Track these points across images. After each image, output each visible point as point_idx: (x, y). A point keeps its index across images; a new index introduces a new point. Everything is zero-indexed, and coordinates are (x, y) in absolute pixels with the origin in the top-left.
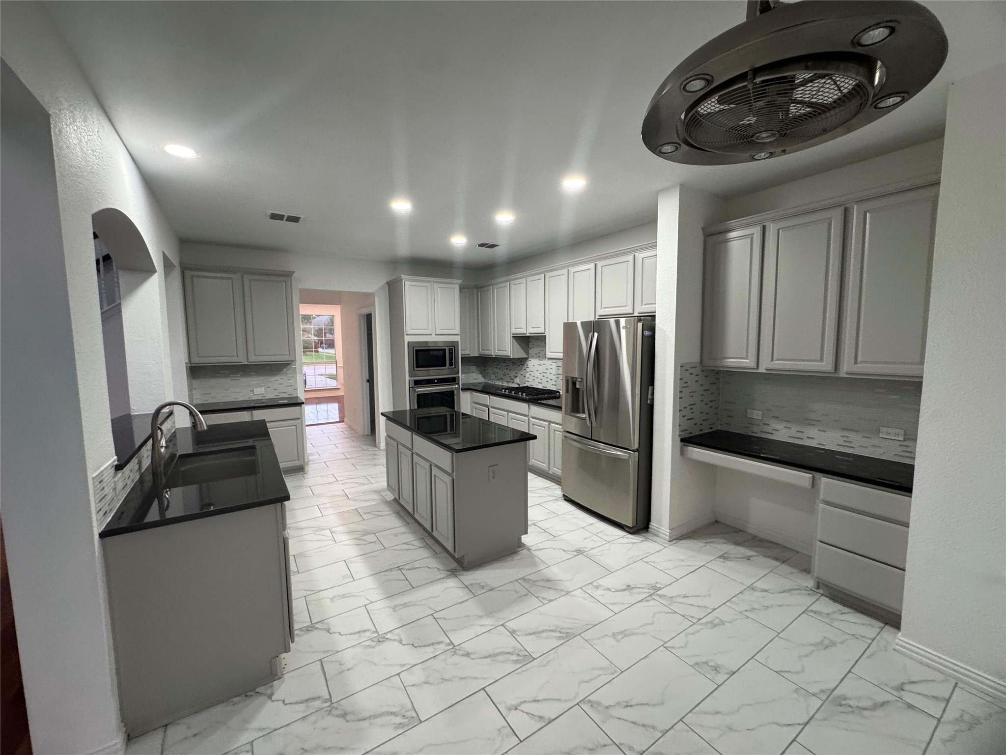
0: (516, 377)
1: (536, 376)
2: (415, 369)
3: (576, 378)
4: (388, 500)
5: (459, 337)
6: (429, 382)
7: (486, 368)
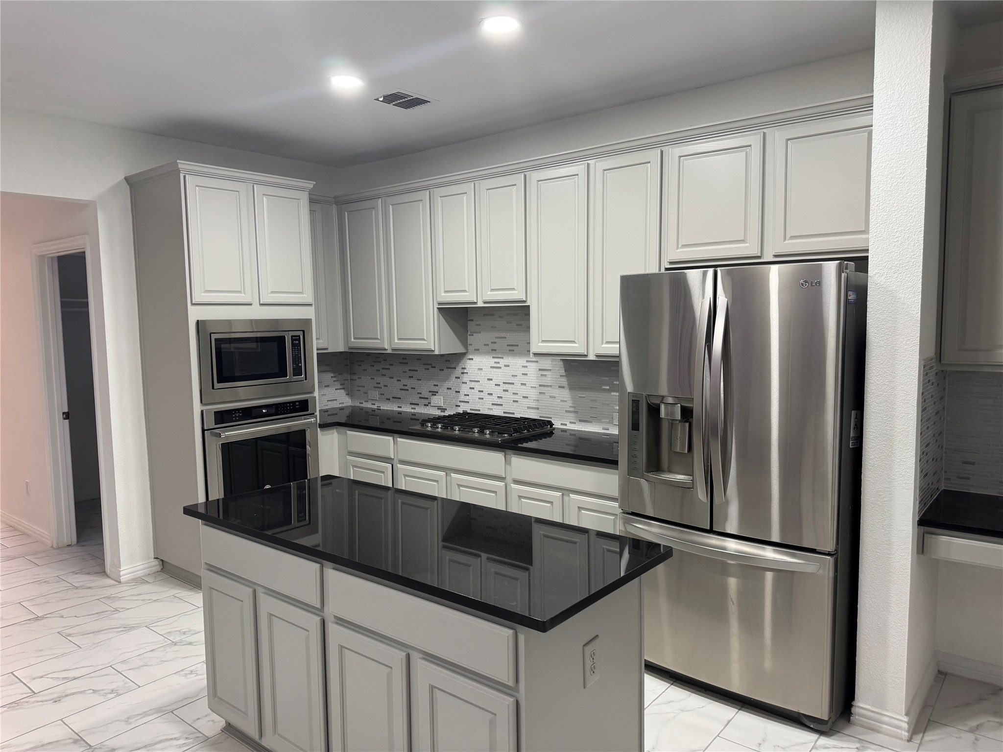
0: (434, 393)
1: (486, 391)
2: (217, 385)
3: (663, 397)
4: (209, 733)
5: (313, 308)
6: (248, 414)
7: (355, 377)
